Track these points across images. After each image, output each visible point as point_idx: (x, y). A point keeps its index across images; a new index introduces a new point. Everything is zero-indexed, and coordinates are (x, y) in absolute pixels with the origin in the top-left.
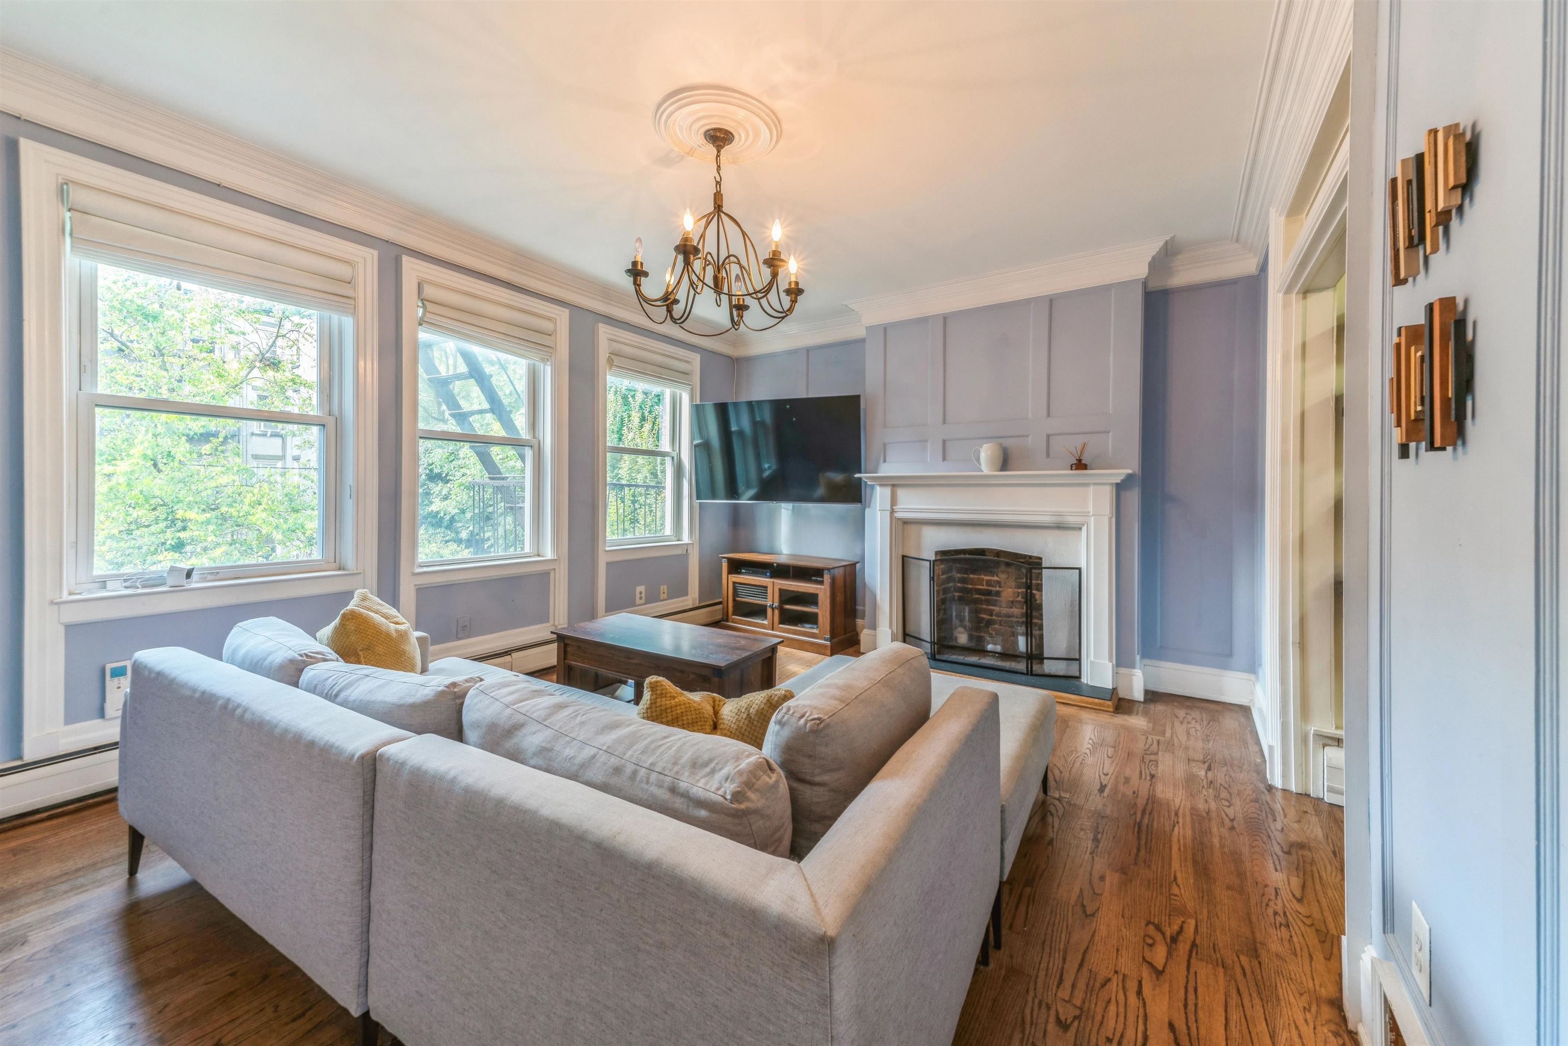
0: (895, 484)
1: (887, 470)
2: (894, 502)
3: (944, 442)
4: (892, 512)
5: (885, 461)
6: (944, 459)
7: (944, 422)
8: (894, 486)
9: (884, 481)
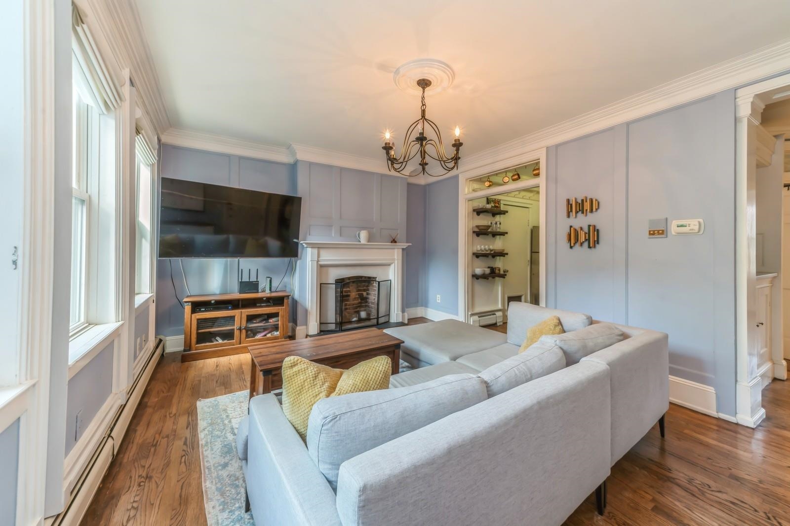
0: (319, 247)
1: (312, 240)
2: (319, 256)
3: (341, 227)
4: (318, 261)
5: (310, 235)
6: (341, 236)
7: (341, 218)
8: (319, 248)
9: (313, 246)
